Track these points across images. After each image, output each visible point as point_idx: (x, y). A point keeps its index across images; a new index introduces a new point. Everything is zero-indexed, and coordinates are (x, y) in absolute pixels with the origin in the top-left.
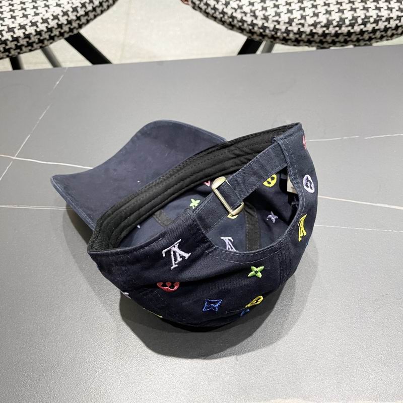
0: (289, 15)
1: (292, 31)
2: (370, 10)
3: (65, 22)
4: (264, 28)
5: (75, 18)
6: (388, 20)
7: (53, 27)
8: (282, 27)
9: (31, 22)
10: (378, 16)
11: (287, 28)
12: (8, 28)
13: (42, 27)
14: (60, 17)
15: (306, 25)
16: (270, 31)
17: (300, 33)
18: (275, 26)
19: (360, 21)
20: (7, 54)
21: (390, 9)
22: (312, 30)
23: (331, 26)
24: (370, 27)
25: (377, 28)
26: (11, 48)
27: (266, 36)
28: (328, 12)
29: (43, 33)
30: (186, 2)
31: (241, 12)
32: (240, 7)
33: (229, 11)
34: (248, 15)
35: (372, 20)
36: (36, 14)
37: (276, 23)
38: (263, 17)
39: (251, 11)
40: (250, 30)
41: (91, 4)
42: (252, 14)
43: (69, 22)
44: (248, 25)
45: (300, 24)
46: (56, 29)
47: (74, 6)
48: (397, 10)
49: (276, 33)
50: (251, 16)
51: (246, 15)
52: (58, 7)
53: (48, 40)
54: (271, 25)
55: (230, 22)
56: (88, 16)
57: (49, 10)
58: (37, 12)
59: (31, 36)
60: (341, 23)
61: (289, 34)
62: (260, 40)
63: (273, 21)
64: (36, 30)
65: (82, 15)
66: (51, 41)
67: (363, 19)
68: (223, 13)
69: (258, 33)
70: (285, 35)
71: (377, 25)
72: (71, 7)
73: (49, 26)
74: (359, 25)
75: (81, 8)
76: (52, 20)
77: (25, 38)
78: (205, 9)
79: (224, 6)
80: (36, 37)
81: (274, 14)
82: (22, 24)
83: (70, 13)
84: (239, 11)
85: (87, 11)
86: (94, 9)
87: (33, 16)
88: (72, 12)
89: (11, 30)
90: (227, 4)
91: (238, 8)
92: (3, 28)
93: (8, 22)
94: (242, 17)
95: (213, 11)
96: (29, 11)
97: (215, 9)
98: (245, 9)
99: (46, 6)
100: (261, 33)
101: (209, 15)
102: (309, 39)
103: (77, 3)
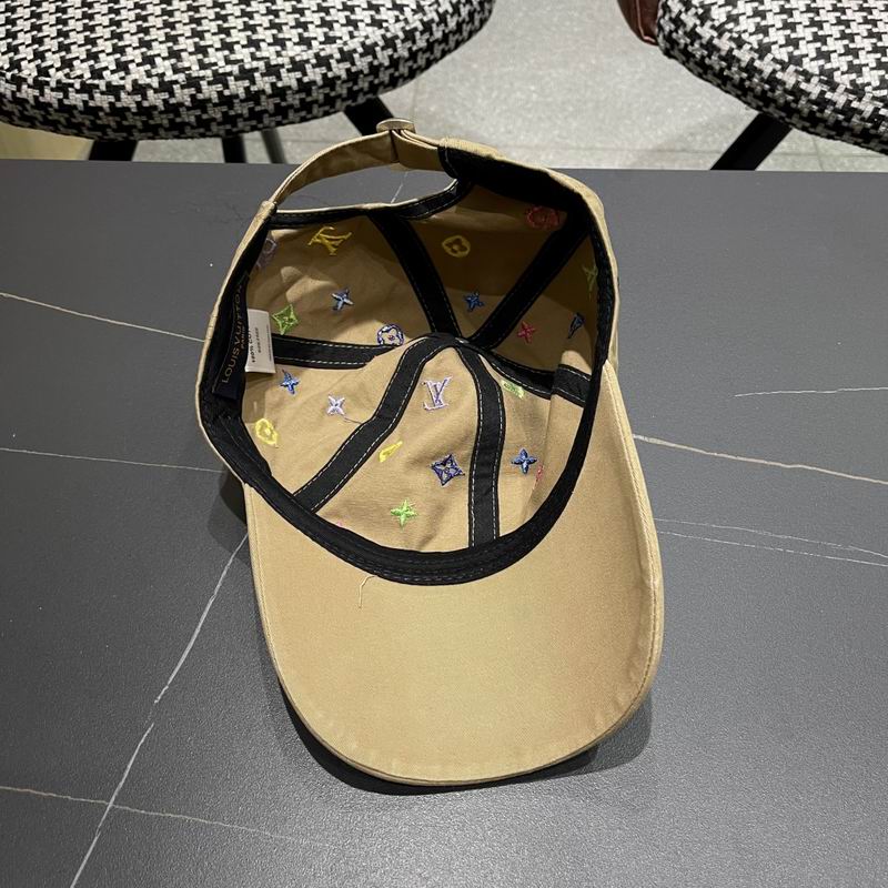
3: (387, 63)
5: (406, 54)
7: (361, 72)
9: (317, 56)
12: (268, 65)
13: (340, 69)
14: (377, 49)
18: (877, 109)
20: (254, 123)
26: (266, 111)
29: (339, 82)
30: (647, 38)
31: (797, 72)
32: (796, 60)
33: (766, 66)
34: (815, 80)
36: (329, 40)
37: (880, 104)
38: (849, 87)
39: (822, 71)
40: (812, 113)
41: (442, 27)
42: (824, 78)
43: (394, 63)
44: (810, 101)
46: (365, 76)
47: (408, 28)
49: (876, 126)
50: (821, 81)
51: (808, 81)
52: (375, 28)
54: (867, 107)
55: (764, 92)
56: (432, 53)
57: (356, 33)
58: (331, 34)
59: (314, 88)
63: (874, 98)
64: (324, 76)
65: (421, 49)
68: (751, 69)
72: (403, 28)
73: (354, 69)
75: (422, 33)
76: (362, 55)
77: (298, 92)
78: (703, 57)
79: (756, 55)
80: (321, 91)
81: (877, 83)
82: (298, 59)
85: (432, 40)
86: (445, 37)
87: (321, 43)
88: (403, 41)
89: (273, 70)
90: (763, 50)
91: (790, 63)
92: (255, 64)
93: (268, 51)
94: (798, 83)
95: (724, 64)
96: (313, 31)
97: (730, 58)
98: (808, 65)
99: (350, 22)
100: (838, 122)
101: (710, 72)
103: (415, 22)
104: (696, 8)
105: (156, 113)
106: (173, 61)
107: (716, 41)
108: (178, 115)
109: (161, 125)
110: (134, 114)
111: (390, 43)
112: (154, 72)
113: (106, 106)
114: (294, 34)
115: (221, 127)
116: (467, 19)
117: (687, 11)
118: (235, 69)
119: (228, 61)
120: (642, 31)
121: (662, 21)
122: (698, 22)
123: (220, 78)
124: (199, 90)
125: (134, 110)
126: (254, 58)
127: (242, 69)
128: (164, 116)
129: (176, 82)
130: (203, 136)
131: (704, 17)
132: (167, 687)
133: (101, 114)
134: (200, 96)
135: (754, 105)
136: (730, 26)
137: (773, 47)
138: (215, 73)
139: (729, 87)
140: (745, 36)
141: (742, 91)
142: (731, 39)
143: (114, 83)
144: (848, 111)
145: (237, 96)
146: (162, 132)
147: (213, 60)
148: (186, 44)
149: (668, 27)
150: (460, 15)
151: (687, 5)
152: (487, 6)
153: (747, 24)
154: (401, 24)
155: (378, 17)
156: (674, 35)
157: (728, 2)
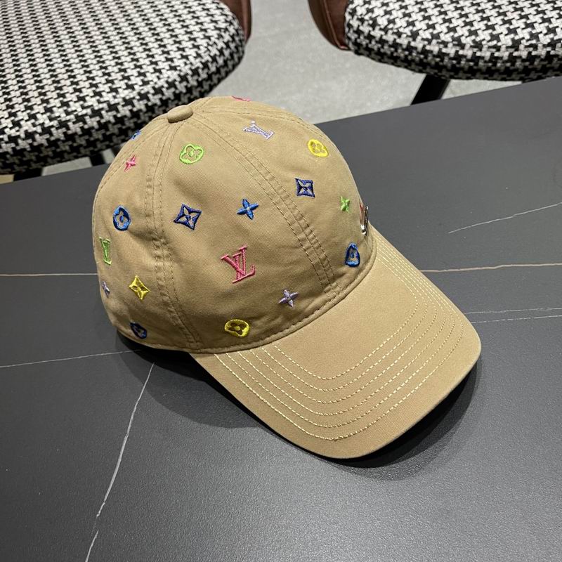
0: (512, 36)
1: (520, 57)
3: (184, 91)
5: (195, 83)
7: (169, 99)
8: (505, 54)
9: (139, 94)
11: (511, 54)
12: (109, 105)
13: (155, 99)
14: (177, 83)
15: (540, 45)
18: (493, 54)
20: (107, 143)
22: (548, 52)
26: (113, 134)
29: (156, 108)
30: (342, 47)
32: (436, 36)
33: (419, 44)
34: (450, 45)
36: (145, 83)
37: (494, 50)
38: (472, 44)
39: (454, 39)
40: (453, 66)
41: (215, 64)
42: (455, 43)
43: (189, 90)
44: (451, 59)
45: (531, 46)
46: (173, 101)
47: (193, 68)
49: (495, 64)
50: (454, 45)
51: (446, 46)
52: (173, 71)
54: (486, 54)
55: (421, 60)
56: (212, 80)
57: (161, 76)
58: (146, 79)
59: (141, 114)
61: (516, 62)
63: (489, 47)
64: (146, 105)
65: (204, 80)
68: (410, 48)
69: (466, 67)
70: (508, 64)
73: (164, 98)
75: (203, 69)
76: (167, 88)
77: (131, 118)
78: (379, 49)
79: (411, 39)
80: (146, 115)
81: (489, 38)
82: (127, 98)
83: (189, 77)
85: (210, 73)
86: (218, 70)
87: (140, 86)
88: (192, 76)
89: (112, 107)
90: (414, 35)
91: (433, 38)
92: (101, 106)
93: (108, 97)
94: (440, 49)
95: (392, 49)
96: (134, 80)
97: (395, 45)
98: (444, 37)
99: (156, 71)
100: (471, 67)
101: (385, 57)
102: (544, 66)
103: (197, 63)
104: (367, 20)
105: (43, 148)
106: (48, 114)
107: (384, 37)
108: (58, 147)
109: (48, 156)
110: (29, 152)
111: (184, 78)
112: (37, 123)
113: (10, 150)
114: (122, 84)
115: (87, 150)
116: (230, 57)
117: (363, 23)
118: (89, 111)
119: (83, 107)
120: (338, 44)
121: (349, 35)
122: (371, 29)
123: (80, 119)
124: (68, 128)
125: (29, 149)
126: (99, 102)
127: (93, 111)
128: (49, 149)
129: (52, 126)
130: (76, 157)
131: (374, 24)
132: (104, 504)
133: (8, 156)
134: (70, 132)
135: (417, 70)
136: (391, 26)
137: (420, 32)
138: (77, 116)
139: (399, 63)
140: (401, 30)
141: (407, 63)
142: (394, 33)
143: (13, 135)
144: (475, 59)
145: (93, 128)
146: (49, 160)
147: (73, 109)
148: (55, 103)
149: (353, 36)
150: (224, 56)
151: (362, 20)
152: (240, 49)
153: (401, 23)
154: (189, 66)
155: (173, 65)
156: (358, 41)
157: (387, 13)
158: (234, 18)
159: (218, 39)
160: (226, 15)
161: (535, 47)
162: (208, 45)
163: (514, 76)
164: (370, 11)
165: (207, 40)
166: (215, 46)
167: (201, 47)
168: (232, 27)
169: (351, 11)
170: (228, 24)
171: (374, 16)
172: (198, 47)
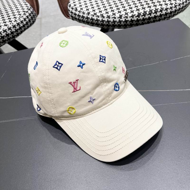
0: (119, 14)
1: (122, 21)
2: (157, 6)
3: (10, 33)
4: (108, 21)
5: (14, 30)
6: (166, 9)
7: (4, 36)
8: (117, 20)
10: (161, 8)
11: (119, 20)
14: (7, 30)
15: (128, 17)
16: (112, 22)
17: (126, 21)
18: (113, 20)
19: (153, 12)
21: (167, 4)
23: (140, 16)
24: (158, 14)
25: (162, 14)
27: (110, 25)
28: (138, 10)
30: (69, 18)
31: (96, 16)
32: (95, 14)
33: (90, 16)
34: (100, 17)
35: (159, 10)
37: (114, 19)
38: (107, 16)
39: (101, 15)
40: (102, 24)
41: (22, 24)
42: (101, 16)
43: (12, 33)
44: (101, 21)
45: (125, 17)
46: (6, 37)
47: (13, 25)
48: (170, 4)
49: (115, 23)
50: (101, 17)
51: (99, 17)
52: (6, 26)
53: (2, 43)
54: (111, 20)
55: (92, 22)
56: (21, 29)
60: (145, 14)
62: (107, 28)
63: (112, 18)
65: (18, 29)
66: (4, 43)
67: (155, 11)
68: (87, 18)
69: (106, 24)
70: (119, 23)
71: (162, 12)
74: (154, 13)
75: (17, 25)
76: (3, 32)
78: (78, 18)
79: (87, 15)
81: (112, 14)
83: (12, 28)
84: (95, 16)
85: (20, 27)
86: (24, 26)
90: (89, 13)
94: (97, 18)
97: (83, 17)
98: (98, 14)
100: (107, 24)
101: (81, 21)
102: (131, 24)
103: (15, 23)
107: (80, 14)
116: (29, 21)
117: (73, 10)
120: (67, 16)
131: (76, 10)
136: (81, 10)
137: (90, 13)
140: (84, 12)
142: (82, 13)
149: (70, 14)
150: (26, 21)
151: (72, 8)
152: (33, 18)
153: (84, 9)
154: (12, 24)
155: (6, 24)
156: (72, 15)
157: (80, 6)
158: (31, 8)
159: (24, 15)
160: (28, 7)
161: (127, 17)
162: (20, 17)
163: (122, 27)
164: (75, 5)
165: (19, 15)
166: (22, 17)
167: (17, 18)
168: (30, 11)
169: (69, 5)
170: (28, 10)
171: (76, 7)
172: (16, 18)
